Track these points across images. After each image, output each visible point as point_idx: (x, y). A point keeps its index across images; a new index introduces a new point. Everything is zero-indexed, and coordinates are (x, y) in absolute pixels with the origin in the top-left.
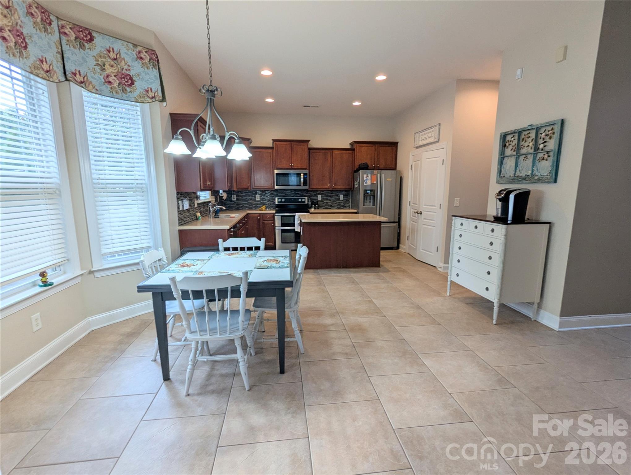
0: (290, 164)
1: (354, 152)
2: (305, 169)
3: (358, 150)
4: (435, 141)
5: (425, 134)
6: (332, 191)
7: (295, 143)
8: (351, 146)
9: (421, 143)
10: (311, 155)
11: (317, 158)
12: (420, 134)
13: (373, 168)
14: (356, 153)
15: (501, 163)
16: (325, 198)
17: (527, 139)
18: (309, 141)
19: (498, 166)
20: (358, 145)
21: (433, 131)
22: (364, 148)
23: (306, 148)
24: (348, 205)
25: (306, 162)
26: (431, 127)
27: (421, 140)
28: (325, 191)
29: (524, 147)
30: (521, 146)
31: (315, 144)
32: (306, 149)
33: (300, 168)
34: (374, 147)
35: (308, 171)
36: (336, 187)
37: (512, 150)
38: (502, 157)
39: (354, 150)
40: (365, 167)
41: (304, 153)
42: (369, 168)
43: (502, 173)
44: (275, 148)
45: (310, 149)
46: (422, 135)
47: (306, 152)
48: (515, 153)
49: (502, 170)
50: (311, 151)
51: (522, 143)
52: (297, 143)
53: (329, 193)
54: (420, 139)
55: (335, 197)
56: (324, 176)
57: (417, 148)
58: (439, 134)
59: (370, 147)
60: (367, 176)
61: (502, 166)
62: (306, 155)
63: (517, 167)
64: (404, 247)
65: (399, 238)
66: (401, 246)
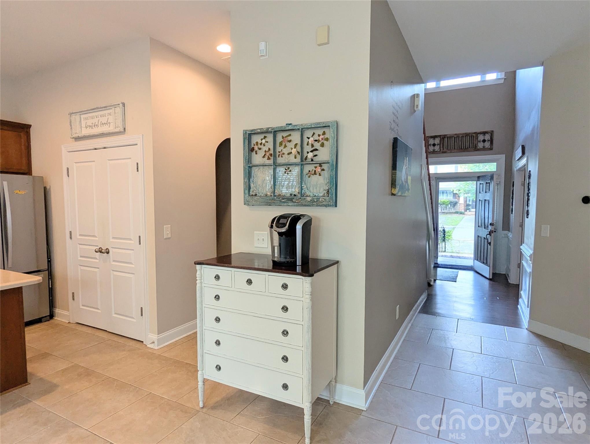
4: (117, 130)
5: (92, 118)
9: (85, 132)
12: (82, 116)
15: (248, 174)
17: (288, 144)
21: (110, 114)
26: (105, 107)
27: (86, 127)
29: (284, 154)
30: (279, 152)
37: (264, 157)
38: (249, 166)
46: (86, 119)
48: (271, 162)
51: (279, 149)
54: (83, 125)
57: (78, 139)
58: (124, 120)
61: (251, 180)
64: (65, 313)
65: (52, 299)
66: (57, 311)
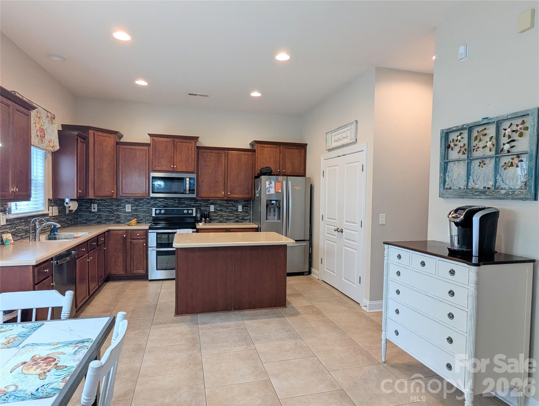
0: (172, 166)
1: (254, 153)
2: (192, 173)
3: (259, 152)
4: (352, 141)
5: (338, 134)
6: (227, 201)
7: (178, 140)
8: (251, 146)
9: (335, 145)
10: (200, 156)
11: (208, 160)
12: (333, 134)
13: (278, 174)
14: (256, 155)
15: (444, 169)
16: (219, 209)
17: (482, 138)
18: (198, 138)
19: (440, 174)
20: (259, 145)
21: (348, 130)
22: (267, 150)
23: (193, 146)
24: (248, 218)
25: (193, 164)
26: (346, 126)
27: (335, 141)
28: (219, 200)
29: (478, 148)
30: (474, 146)
31: (205, 142)
32: (193, 149)
33: (185, 170)
34: (279, 148)
35: (195, 175)
36: (233, 196)
37: (459, 152)
38: (445, 162)
39: (254, 151)
40: (268, 173)
41: (190, 153)
42: (272, 173)
43: (447, 183)
44: (151, 145)
45: (198, 147)
46: (335, 135)
47: (194, 152)
48: (465, 156)
49: (447, 179)
50: (200, 150)
51: (474, 143)
52: (182, 140)
53: (225, 203)
54: (333, 140)
55: (231, 208)
56: (217, 182)
57: (329, 150)
58: (356, 133)
59: (274, 149)
60: (270, 183)
61: (447, 174)
62: (193, 156)
63: (470, 175)
64: (317, 272)
65: (311, 261)
66: (313, 270)
